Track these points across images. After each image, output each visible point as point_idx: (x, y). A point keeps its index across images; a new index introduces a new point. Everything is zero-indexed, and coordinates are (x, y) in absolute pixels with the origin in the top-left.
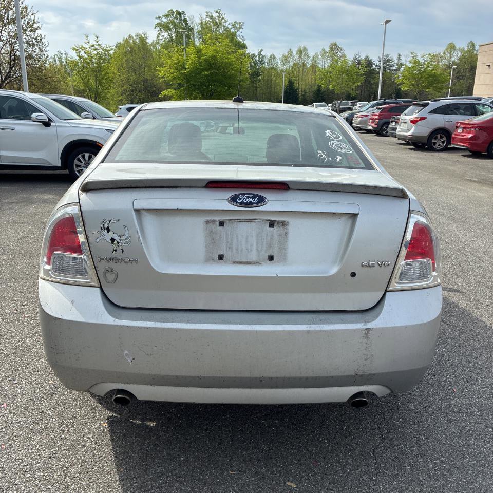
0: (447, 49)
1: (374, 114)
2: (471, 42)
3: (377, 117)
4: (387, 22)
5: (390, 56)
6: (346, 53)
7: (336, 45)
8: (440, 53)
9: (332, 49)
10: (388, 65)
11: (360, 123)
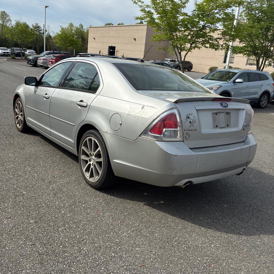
0: (69, 26)
1: (52, 59)
2: (81, 24)
3: (54, 61)
4: (46, 7)
5: (39, 25)
6: (11, 18)
7: (4, 12)
8: (66, 27)
9: (2, 15)
10: (38, 30)
11: (42, 63)
